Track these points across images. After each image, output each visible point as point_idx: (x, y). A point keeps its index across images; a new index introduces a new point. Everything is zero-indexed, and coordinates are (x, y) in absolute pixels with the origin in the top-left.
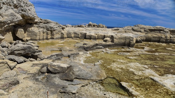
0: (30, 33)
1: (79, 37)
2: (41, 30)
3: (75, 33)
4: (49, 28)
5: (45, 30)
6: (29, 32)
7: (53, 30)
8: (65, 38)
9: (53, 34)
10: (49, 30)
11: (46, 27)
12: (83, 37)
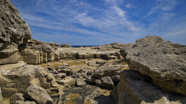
0: (26, 57)
1: (71, 58)
2: (38, 52)
3: (66, 54)
4: (47, 49)
5: (42, 52)
6: (24, 55)
7: (50, 51)
8: (59, 59)
9: (49, 56)
10: (46, 52)
11: (42, 49)
12: (74, 57)
